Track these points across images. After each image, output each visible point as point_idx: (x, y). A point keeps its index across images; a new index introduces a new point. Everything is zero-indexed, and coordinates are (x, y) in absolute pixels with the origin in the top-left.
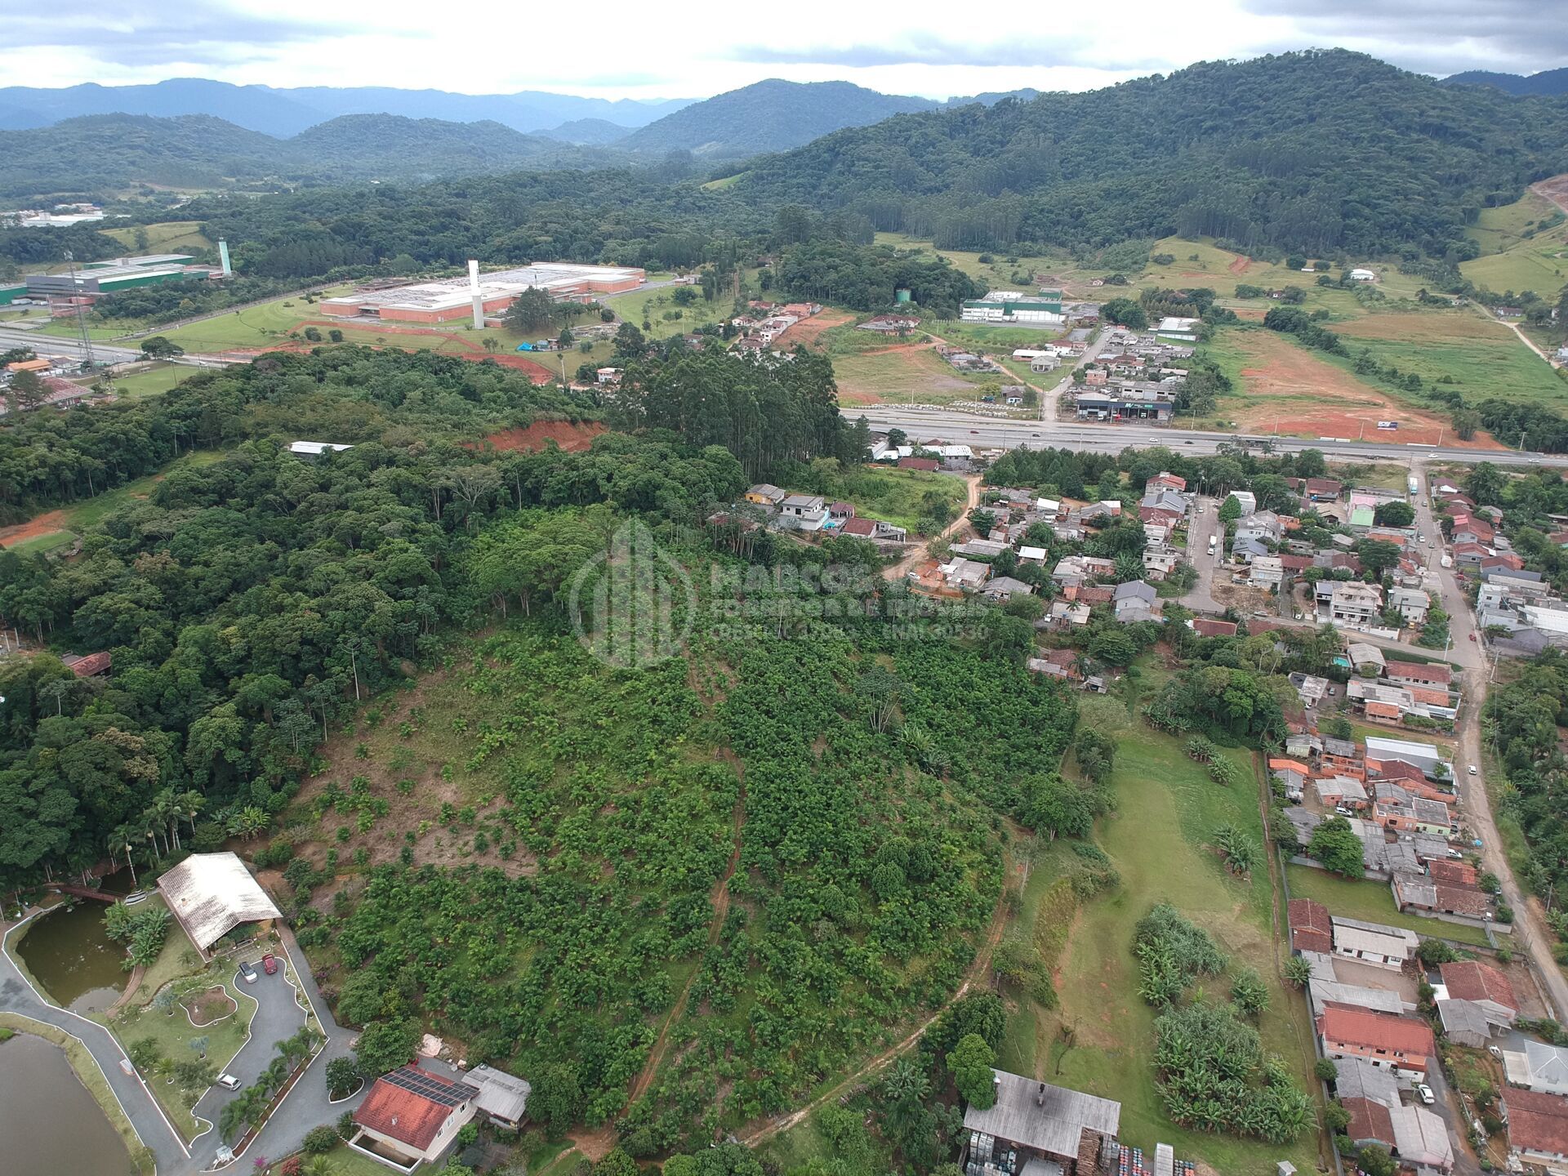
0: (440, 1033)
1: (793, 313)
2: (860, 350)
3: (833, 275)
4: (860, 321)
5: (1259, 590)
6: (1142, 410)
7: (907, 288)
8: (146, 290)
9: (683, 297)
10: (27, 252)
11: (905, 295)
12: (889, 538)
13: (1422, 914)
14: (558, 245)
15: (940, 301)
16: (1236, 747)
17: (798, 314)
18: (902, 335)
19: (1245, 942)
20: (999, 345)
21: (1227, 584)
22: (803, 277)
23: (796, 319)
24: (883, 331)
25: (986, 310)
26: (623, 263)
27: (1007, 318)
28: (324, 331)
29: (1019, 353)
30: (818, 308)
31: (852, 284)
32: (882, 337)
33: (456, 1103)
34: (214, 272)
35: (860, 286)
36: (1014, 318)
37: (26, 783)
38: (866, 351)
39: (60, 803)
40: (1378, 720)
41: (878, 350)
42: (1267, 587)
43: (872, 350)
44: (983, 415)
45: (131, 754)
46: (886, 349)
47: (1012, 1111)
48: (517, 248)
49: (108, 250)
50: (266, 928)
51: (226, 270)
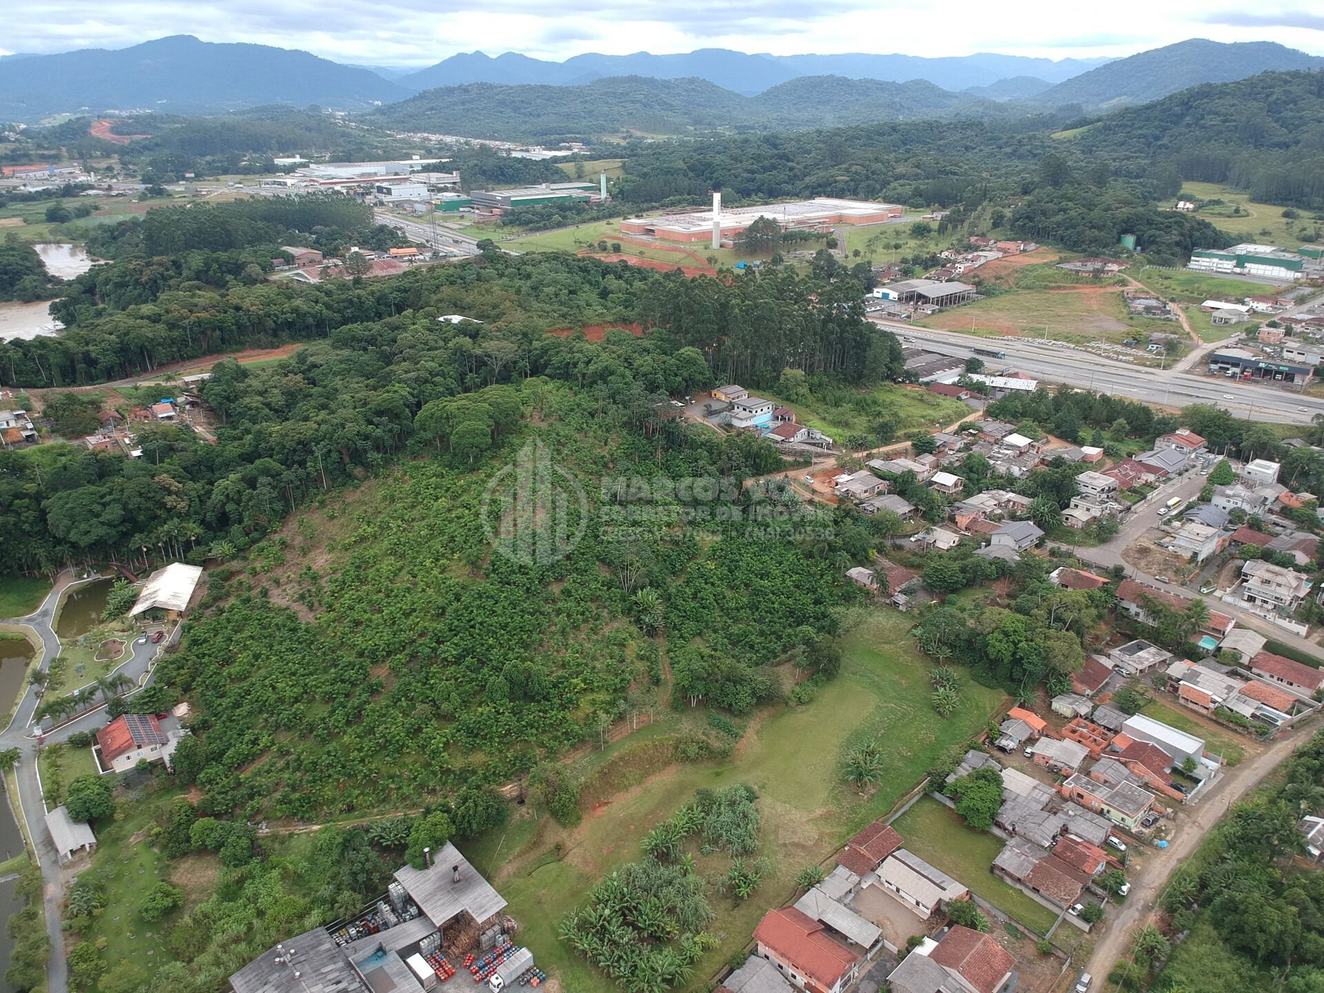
1: (1000, 250)
2: (1046, 287)
3: (1060, 217)
4: (1061, 261)
5: (1177, 557)
6: (1277, 372)
7: (1132, 233)
8: (538, 207)
9: (920, 231)
10: (503, 175)
11: (1129, 241)
12: (814, 444)
13: (1008, 881)
14: (852, 184)
15: (1163, 248)
16: (992, 688)
17: (1004, 251)
18: (1096, 277)
19: (796, 840)
20: (1195, 295)
21: (1147, 544)
22: (1028, 217)
23: (1000, 255)
24: (1077, 272)
25: (1216, 260)
26: (887, 200)
27: (1238, 270)
28: (610, 243)
29: (1210, 303)
30: (1032, 246)
31: (1073, 227)
32: (1076, 277)
33: (151, 743)
34: (594, 197)
35: (1079, 229)
36: (1246, 271)
37: (102, 497)
38: (1052, 288)
39: (114, 513)
40: (1191, 705)
41: (1065, 288)
42: (1187, 555)
43: (1059, 288)
44: (1107, 357)
45: (170, 493)
46: (1074, 288)
47: (433, 878)
48: (820, 185)
49: (556, 177)
50: (173, 617)
51: (604, 194)
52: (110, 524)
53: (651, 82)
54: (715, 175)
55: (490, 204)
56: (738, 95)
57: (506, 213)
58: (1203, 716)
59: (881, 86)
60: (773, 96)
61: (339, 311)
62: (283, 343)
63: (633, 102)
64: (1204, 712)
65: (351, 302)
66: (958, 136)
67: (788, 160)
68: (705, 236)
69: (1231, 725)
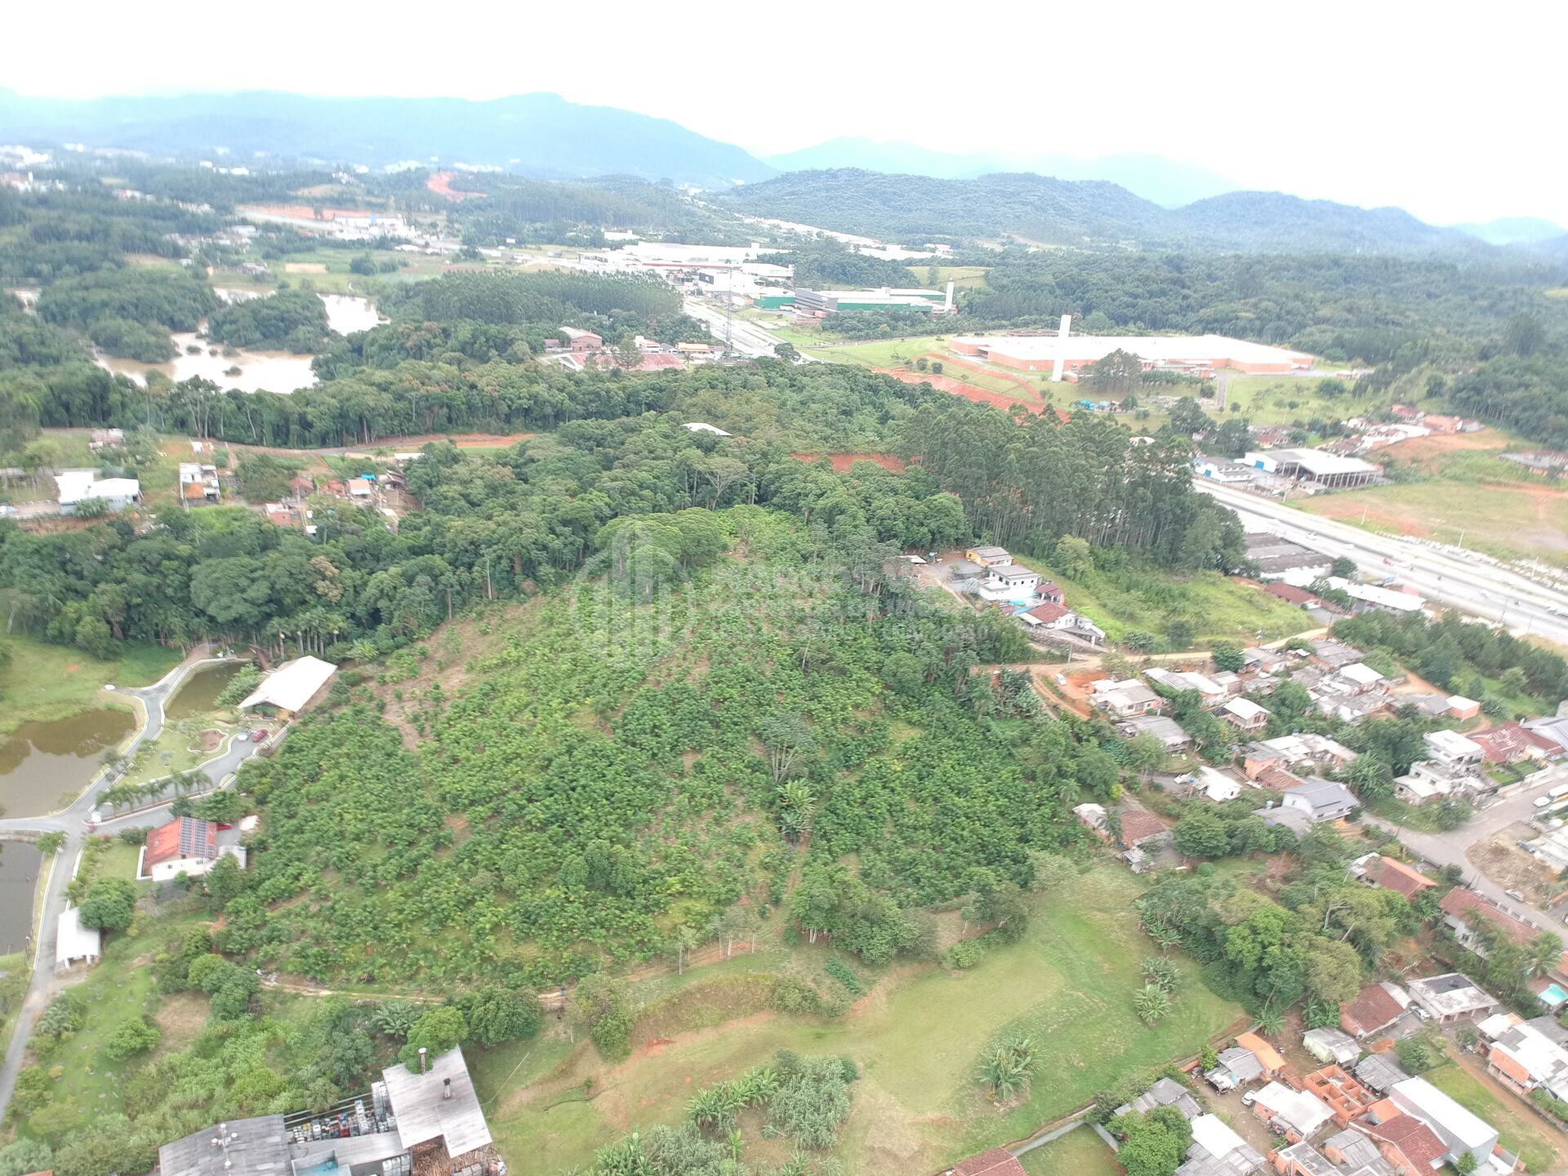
0: (261, 820)
1: (1427, 425)
2: (1480, 481)
3: (1519, 394)
4: (1508, 450)
5: (1544, 868)
8: (867, 313)
9: (1330, 390)
10: (845, 274)
14: (1258, 323)
16: (1226, 999)
17: (1434, 428)
18: (1551, 476)
19: (888, 1146)
21: (1505, 842)
22: (1475, 389)
23: (1426, 432)
24: (1527, 467)
26: (1298, 347)
28: (931, 361)
30: (1474, 426)
31: (1535, 408)
32: (1524, 475)
33: (197, 855)
34: (936, 307)
35: (1541, 412)
37: (252, 571)
38: (1490, 483)
39: (260, 591)
40: (1502, 1079)
41: (1506, 485)
42: (1558, 868)
43: (1499, 484)
45: (324, 578)
46: (1519, 487)
48: (1216, 321)
49: (904, 281)
50: (284, 716)
51: (948, 305)
52: (253, 603)
53: (1051, 182)
54: (1087, 296)
55: (813, 305)
56: (1157, 206)
57: (829, 316)
58: (1515, 1095)
59: (1340, 210)
60: (1199, 210)
61: (584, 404)
62: (516, 431)
63: (1023, 204)
64: (1518, 1091)
65: (598, 394)
66: (1419, 280)
67: (1183, 287)
68: (1046, 366)
69: (1550, 1116)
